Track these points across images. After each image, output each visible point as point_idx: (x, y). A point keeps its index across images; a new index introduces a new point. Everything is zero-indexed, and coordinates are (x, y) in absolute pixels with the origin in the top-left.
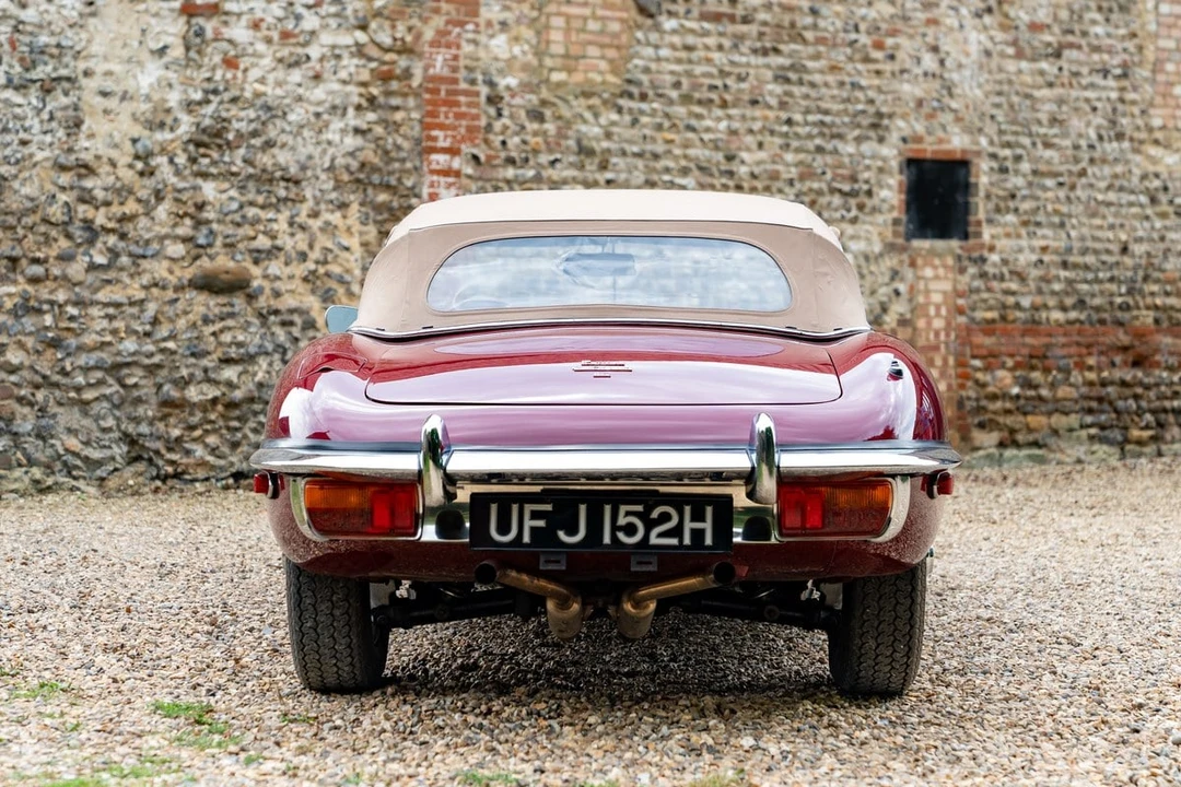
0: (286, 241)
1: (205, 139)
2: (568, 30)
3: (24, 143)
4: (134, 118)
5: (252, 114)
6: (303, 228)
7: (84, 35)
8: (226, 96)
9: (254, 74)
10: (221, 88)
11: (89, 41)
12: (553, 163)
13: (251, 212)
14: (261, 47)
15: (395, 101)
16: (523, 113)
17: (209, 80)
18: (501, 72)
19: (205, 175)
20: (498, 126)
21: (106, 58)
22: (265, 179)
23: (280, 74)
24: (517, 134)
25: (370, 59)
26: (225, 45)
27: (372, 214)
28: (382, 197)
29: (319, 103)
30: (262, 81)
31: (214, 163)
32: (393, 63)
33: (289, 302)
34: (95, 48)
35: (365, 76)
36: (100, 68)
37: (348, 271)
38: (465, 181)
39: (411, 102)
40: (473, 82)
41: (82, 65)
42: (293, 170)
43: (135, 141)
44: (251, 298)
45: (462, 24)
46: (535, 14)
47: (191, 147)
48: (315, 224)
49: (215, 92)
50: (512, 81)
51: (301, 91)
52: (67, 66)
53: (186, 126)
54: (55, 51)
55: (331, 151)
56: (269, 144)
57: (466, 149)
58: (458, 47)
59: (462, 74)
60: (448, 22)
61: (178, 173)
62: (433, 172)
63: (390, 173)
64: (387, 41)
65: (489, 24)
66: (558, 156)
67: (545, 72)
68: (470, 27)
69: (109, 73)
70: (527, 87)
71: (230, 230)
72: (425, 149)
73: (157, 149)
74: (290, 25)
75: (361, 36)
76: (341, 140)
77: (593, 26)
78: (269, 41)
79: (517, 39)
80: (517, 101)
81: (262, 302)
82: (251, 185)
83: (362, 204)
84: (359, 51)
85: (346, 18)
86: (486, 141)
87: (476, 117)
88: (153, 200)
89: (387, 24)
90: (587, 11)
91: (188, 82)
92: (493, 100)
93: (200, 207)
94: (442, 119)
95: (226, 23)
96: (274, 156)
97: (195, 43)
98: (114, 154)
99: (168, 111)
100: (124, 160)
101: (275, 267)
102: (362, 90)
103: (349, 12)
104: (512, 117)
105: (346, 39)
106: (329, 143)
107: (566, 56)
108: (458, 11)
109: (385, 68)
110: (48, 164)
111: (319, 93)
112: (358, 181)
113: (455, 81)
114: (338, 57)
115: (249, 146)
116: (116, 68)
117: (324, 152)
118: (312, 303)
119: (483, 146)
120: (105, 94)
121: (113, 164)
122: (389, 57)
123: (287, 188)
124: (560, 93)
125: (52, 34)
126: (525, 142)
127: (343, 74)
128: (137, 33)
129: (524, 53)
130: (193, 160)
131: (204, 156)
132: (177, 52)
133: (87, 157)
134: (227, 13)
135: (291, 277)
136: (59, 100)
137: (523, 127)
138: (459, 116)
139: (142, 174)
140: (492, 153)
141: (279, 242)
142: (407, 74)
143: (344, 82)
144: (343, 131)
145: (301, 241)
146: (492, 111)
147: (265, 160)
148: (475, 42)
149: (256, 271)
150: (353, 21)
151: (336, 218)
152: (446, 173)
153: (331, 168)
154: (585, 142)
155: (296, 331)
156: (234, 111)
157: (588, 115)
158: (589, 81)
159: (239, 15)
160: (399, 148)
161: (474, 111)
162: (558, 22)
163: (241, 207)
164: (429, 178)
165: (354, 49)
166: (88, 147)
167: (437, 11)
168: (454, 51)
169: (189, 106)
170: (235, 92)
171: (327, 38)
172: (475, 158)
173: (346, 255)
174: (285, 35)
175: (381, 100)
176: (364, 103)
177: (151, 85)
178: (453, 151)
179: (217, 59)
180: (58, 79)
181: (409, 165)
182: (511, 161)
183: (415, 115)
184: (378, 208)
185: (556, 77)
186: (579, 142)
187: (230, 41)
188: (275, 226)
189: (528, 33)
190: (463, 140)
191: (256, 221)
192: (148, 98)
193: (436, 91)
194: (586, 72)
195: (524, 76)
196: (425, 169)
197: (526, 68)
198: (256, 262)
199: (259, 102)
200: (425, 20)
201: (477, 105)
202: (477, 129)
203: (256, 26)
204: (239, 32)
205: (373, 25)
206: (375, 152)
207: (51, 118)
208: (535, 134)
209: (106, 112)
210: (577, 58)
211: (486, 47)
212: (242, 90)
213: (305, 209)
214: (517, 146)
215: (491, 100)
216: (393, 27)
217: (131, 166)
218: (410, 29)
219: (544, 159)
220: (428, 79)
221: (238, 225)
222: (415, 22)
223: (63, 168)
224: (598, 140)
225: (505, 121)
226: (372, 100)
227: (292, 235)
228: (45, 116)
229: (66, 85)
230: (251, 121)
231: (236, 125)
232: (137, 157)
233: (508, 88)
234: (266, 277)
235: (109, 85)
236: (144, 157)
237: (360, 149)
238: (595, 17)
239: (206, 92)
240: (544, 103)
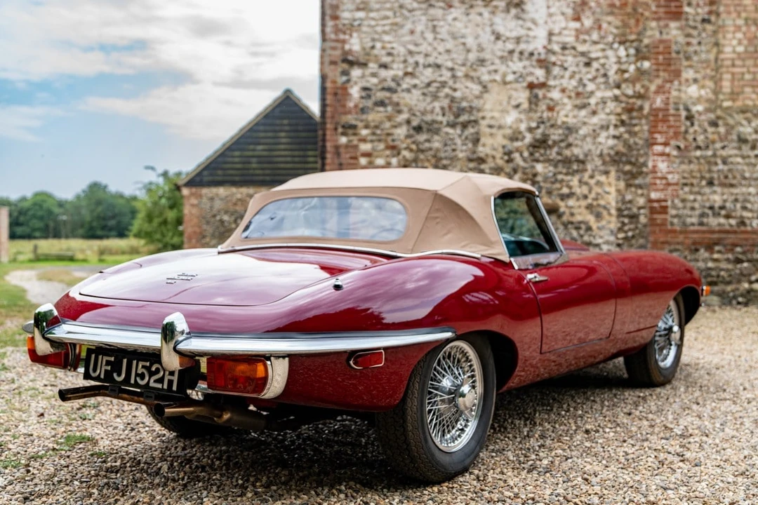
0: (578, 191)
1: (537, 144)
2: (733, 80)
3: (454, 150)
4: (504, 136)
5: (560, 131)
6: (586, 184)
7: (481, 102)
8: (548, 124)
9: (563, 113)
10: (545, 120)
11: (484, 104)
12: (723, 148)
13: (560, 177)
14: (566, 100)
15: (634, 122)
16: (706, 124)
17: (541, 117)
18: (694, 104)
19: (537, 161)
20: (691, 130)
21: (492, 110)
22: (567, 162)
23: (576, 112)
24: (701, 134)
25: (621, 102)
26: (547, 101)
27: (622, 176)
28: (628, 168)
29: (595, 125)
30: (567, 116)
31: (542, 155)
32: (634, 104)
33: (578, 218)
34: (488, 106)
35: (619, 110)
36: (488, 115)
37: (609, 203)
38: (672, 159)
39: (644, 121)
40: (678, 109)
41: (481, 114)
42: (581, 157)
43: (504, 147)
44: (560, 216)
45: (671, 82)
46: (713, 73)
47: (531, 149)
48: (592, 182)
49: (543, 123)
50: (700, 108)
51: (586, 120)
52: (473, 115)
53: (529, 138)
54: (468, 109)
55: (600, 147)
56: (569, 145)
57: (673, 143)
58: (669, 93)
59: (671, 106)
60: (663, 82)
61: (525, 160)
62: (654, 155)
63: (632, 156)
64: (630, 92)
65: (687, 80)
66: (726, 143)
67: (719, 102)
68: (676, 83)
69: (492, 118)
70: (708, 110)
71: (548, 185)
72: (650, 143)
73: (514, 150)
74: (580, 89)
75: (617, 92)
76: (606, 142)
77: (747, 77)
78: (570, 97)
79: (703, 87)
80: (703, 117)
81: (565, 218)
82: (560, 165)
83: (617, 171)
84: (616, 98)
85: (609, 84)
86: (685, 139)
87: (680, 127)
88: (512, 173)
89: (631, 85)
90: (744, 70)
91: (530, 119)
92: (690, 118)
93: (535, 175)
94: (660, 128)
95: (549, 91)
96: (571, 151)
97: (534, 101)
98: (494, 153)
99: (520, 133)
100: (498, 155)
101: (571, 202)
102: (618, 117)
103: (611, 80)
104: (700, 126)
105: (609, 94)
106: (600, 143)
107: (732, 93)
108: (669, 76)
109: (629, 106)
110: (465, 159)
111: (595, 120)
112: (615, 161)
113: (668, 110)
114: (605, 103)
115: (560, 147)
116: (496, 114)
117: (597, 148)
118: (591, 219)
119: (683, 141)
120: (490, 127)
121: (494, 157)
122: (631, 101)
123: (578, 166)
124: (729, 111)
125: (468, 102)
126: (707, 138)
127: (607, 110)
128: (506, 99)
129: (707, 94)
130: (531, 154)
131: (537, 152)
132: (525, 105)
133: (482, 155)
134: (550, 86)
135: (580, 207)
136: (471, 130)
137: (705, 131)
138: (669, 127)
139: (508, 161)
140: (687, 144)
141: (573, 190)
142: (641, 108)
143: (608, 114)
144: (608, 138)
145: (585, 190)
146: (688, 123)
147: (567, 153)
148: (679, 90)
149: (562, 204)
150: (612, 85)
151: (603, 178)
152: (662, 154)
153: (601, 155)
154: (742, 136)
155: (582, 232)
156: (552, 131)
157: (744, 122)
158: (745, 105)
159: (555, 87)
160: (636, 144)
161: (678, 124)
162: (727, 76)
163: (555, 174)
164: (652, 158)
165: (613, 99)
166: (482, 150)
167: (658, 76)
168: (667, 95)
169: (530, 130)
170: (552, 122)
171: (599, 94)
172: (678, 148)
173: (607, 196)
174: (578, 94)
175: (628, 121)
176: (618, 123)
177: (513, 123)
178: (666, 144)
179: (544, 107)
180: (470, 122)
181: (642, 152)
182: (698, 148)
183: (646, 128)
184: (625, 173)
185: (726, 104)
186: (739, 137)
187: (551, 99)
188: (571, 183)
189: (710, 84)
190: (672, 138)
191: (562, 181)
192: (510, 127)
193: (657, 116)
194: (744, 99)
195: (707, 105)
196: (650, 153)
197: (708, 101)
198: (562, 200)
199: (565, 126)
200: (651, 81)
201: (680, 121)
202: (680, 133)
203: (563, 91)
204: (555, 95)
205: (624, 86)
206: (624, 147)
207: (466, 138)
208: (713, 133)
209: (491, 135)
210: (738, 94)
211: (686, 92)
212: (556, 120)
213: (586, 175)
214: (702, 141)
215: (688, 118)
216: (634, 86)
217: (502, 158)
218: (643, 86)
219: (718, 145)
220: (651, 109)
221: (553, 183)
222: (646, 83)
223: (471, 160)
224: (750, 134)
225: (696, 127)
226: (623, 123)
227: (580, 187)
228: (463, 137)
229: (473, 124)
230: (560, 135)
231: (553, 137)
232: (505, 154)
233: (698, 112)
234: (567, 206)
235: (492, 122)
236: (509, 153)
237: (616, 145)
238: (749, 72)
239: (538, 123)
240: (718, 118)
